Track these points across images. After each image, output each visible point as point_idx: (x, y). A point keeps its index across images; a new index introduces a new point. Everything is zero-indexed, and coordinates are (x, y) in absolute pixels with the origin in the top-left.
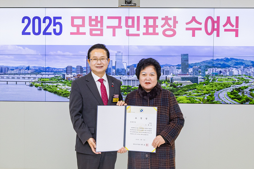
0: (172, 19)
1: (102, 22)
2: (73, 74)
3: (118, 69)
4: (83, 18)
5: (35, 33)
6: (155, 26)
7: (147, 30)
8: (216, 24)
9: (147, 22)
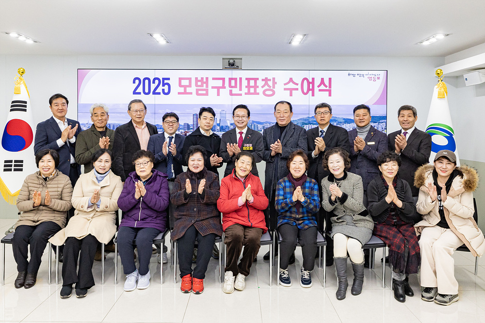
0: (272, 80)
1: (207, 83)
2: (181, 130)
3: (222, 126)
4: (190, 79)
5: (145, 93)
6: (256, 87)
7: (249, 90)
8: (311, 85)
9: (249, 83)
